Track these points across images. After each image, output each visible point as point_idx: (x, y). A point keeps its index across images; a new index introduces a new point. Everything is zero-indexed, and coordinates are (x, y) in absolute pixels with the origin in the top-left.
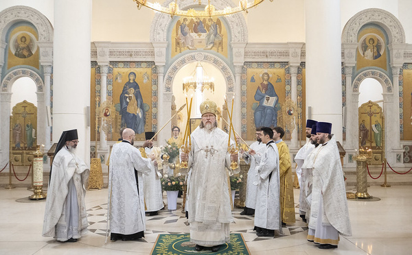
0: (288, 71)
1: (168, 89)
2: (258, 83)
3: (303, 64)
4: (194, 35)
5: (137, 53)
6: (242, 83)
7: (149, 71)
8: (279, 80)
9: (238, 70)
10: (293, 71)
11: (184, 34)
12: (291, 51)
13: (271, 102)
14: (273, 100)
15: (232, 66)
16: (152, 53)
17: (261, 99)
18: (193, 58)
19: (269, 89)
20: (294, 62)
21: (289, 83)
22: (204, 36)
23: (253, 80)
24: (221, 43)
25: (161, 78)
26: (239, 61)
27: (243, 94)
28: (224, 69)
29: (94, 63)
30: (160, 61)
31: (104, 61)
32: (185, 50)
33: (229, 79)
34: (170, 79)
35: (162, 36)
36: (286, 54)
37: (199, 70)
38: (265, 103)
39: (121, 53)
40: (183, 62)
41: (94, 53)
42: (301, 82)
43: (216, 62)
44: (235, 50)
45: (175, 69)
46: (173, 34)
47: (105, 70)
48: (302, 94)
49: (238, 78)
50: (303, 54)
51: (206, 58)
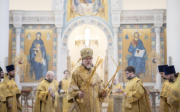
0: (153, 31)
1: (65, 45)
2: (131, 40)
3: (165, 25)
4: (84, 5)
5: (42, 18)
6: (119, 40)
7: (51, 31)
8: (146, 37)
9: (116, 30)
10: (157, 30)
11: (76, 4)
12: (155, 16)
13: (140, 54)
14: (142, 52)
15: (112, 28)
16: (53, 19)
17: (133, 51)
18: (83, 22)
19: (139, 44)
20: (158, 24)
21: (154, 39)
22: (91, 5)
23: (127, 37)
24: (103, 11)
25: (59, 37)
26: (117, 23)
27: (119, 48)
28: (105, 30)
29: (11, 26)
30: (59, 24)
31: (18, 24)
32: (76, 16)
33: (109, 37)
34: (66, 37)
35: (60, 6)
36: (152, 18)
37: (87, 30)
38: (136, 55)
39: (31, 19)
40: (76, 25)
41: (11, 19)
42: (163, 39)
43: (99, 24)
44: (113, 16)
45: (70, 30)
46: (68, 5)
47: (19, 31)
48: (164, 48)
49: (116, 36)
50: (165, 18)
51: (92, 22)
